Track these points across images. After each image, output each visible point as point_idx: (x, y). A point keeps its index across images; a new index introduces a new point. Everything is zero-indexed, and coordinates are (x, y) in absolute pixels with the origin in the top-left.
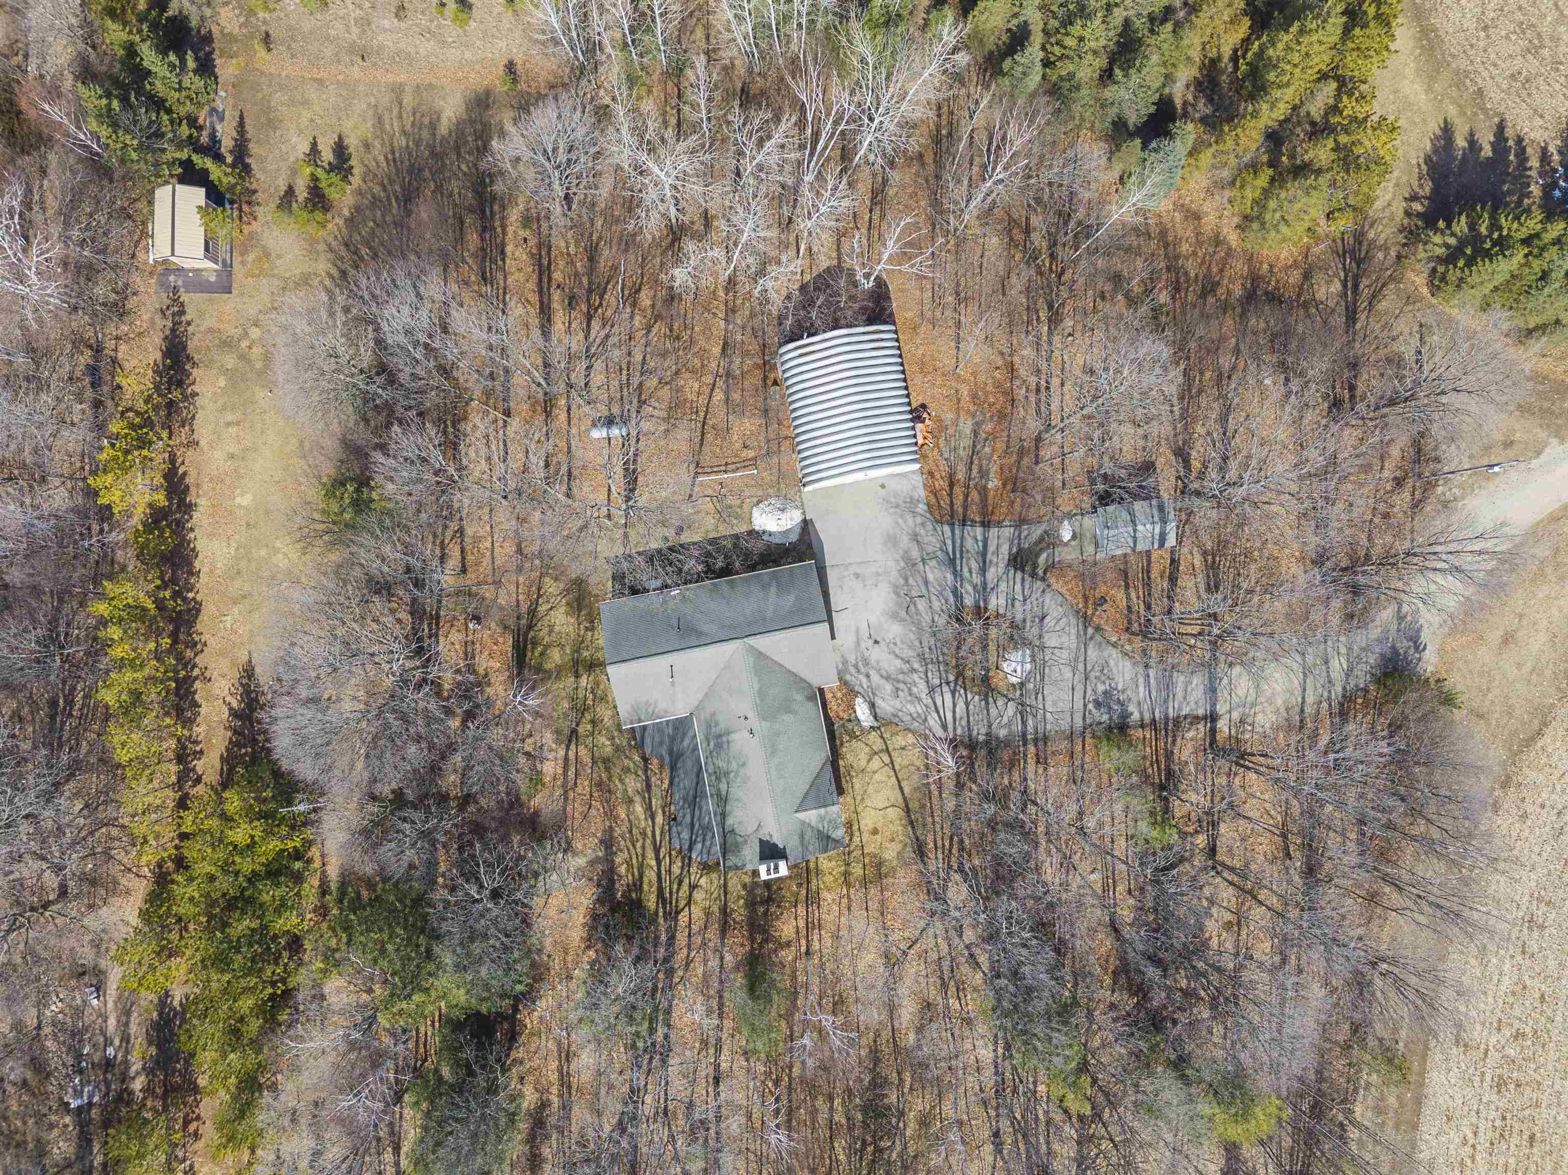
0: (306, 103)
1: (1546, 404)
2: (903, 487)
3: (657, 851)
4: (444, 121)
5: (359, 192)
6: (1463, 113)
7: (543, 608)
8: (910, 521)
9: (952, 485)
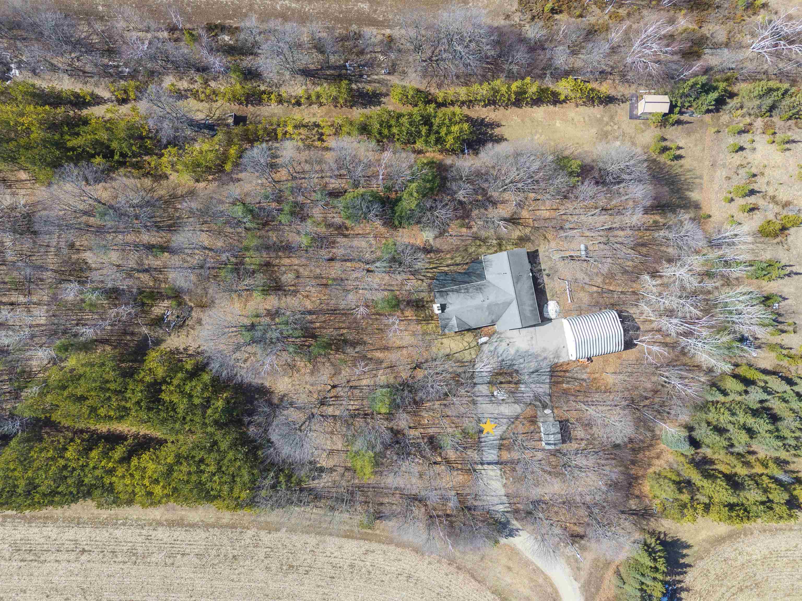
0: (696, 145)
1: (592, 582)
2: (563, 354)
3: (435, 268)
4: (690, 193)
5: (665, 164)
6: (695, 552)
7: (520, 227)
8: (552, 356)
9: (564, 371)
